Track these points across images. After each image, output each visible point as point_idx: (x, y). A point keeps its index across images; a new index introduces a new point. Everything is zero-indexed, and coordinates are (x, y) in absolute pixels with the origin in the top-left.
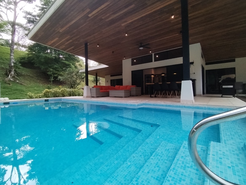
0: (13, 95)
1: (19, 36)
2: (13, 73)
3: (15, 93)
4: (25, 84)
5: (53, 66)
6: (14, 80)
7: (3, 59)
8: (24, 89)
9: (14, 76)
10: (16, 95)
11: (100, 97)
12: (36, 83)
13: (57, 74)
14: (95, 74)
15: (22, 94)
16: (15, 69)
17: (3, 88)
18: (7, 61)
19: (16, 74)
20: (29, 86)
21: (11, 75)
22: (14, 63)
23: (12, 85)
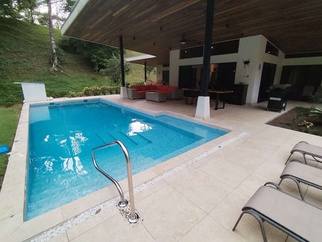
0: (59, 88)
1: (57, 6)
2: (56, 61)
3: (61, 85)
4: (69, 75)
5: (97, 51)
6: (59, 70)
7: (45, 44)
8: (68, 80)
9: (58, 65)
10: (62, 89)
11: (137, 99)
12: (80, 73)
13: (101, 61)
14: (144, 63)
15: (67, 87)
16: (58, 56)
17: (50, 80)
18: (49, 45)
19: (60, 63)
20: (74, 76)
21: (55, 64)
22: (56, 50)
23: (57, 76)
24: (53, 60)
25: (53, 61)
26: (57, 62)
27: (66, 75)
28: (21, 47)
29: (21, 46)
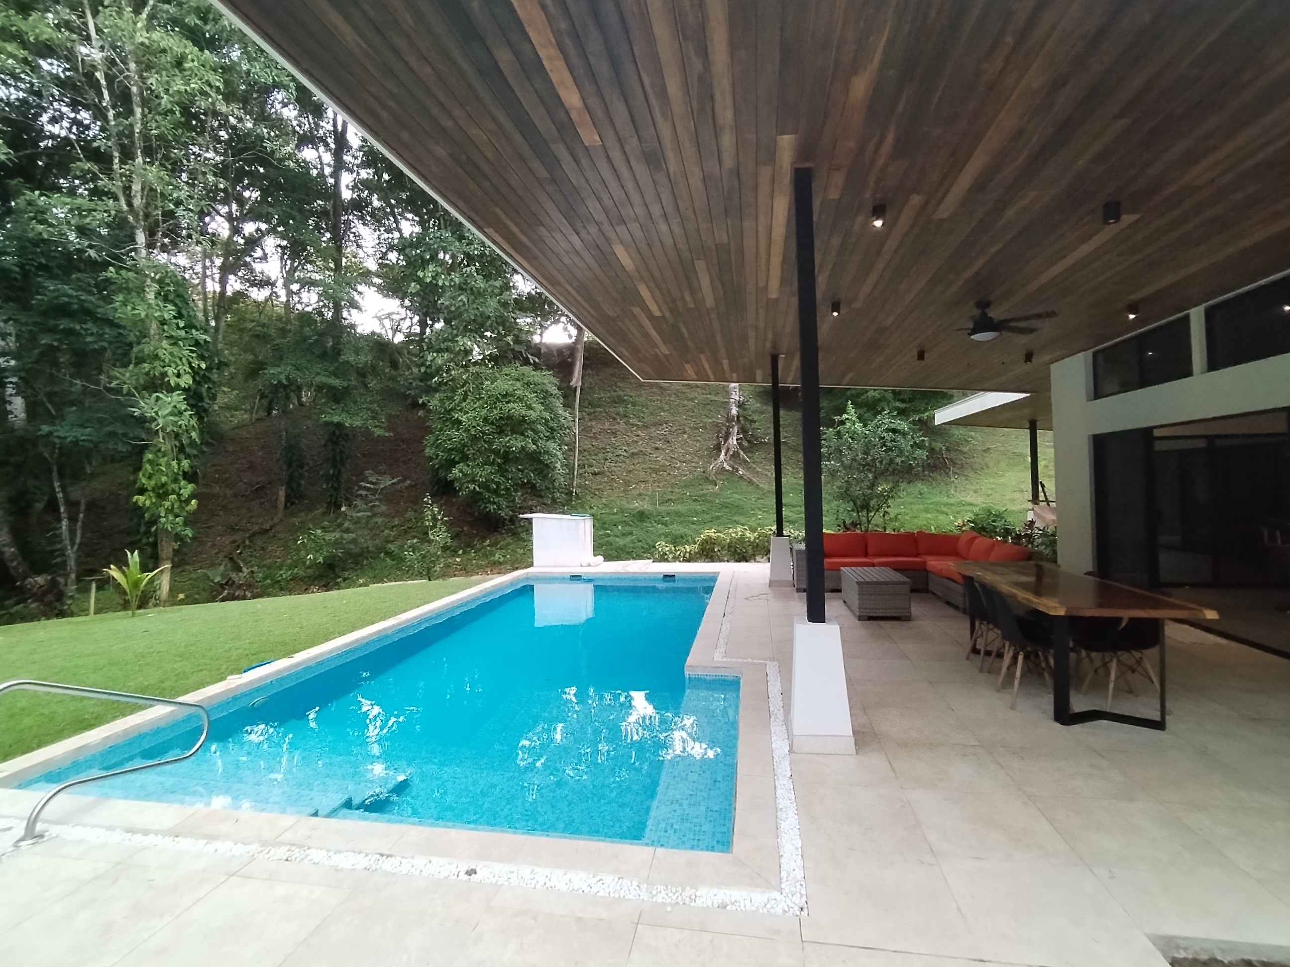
4: (762, 483)
9: (737, 452)
16: (741, 423)
19: (743, 444)
21: (727, 450)
22: (739, 407)
23: (720, 489)
24: (727, 437)
25: (726, 440)
26: (735, 442)
27: (751, 482)
28: (664, 411)
29: (666, 407)
